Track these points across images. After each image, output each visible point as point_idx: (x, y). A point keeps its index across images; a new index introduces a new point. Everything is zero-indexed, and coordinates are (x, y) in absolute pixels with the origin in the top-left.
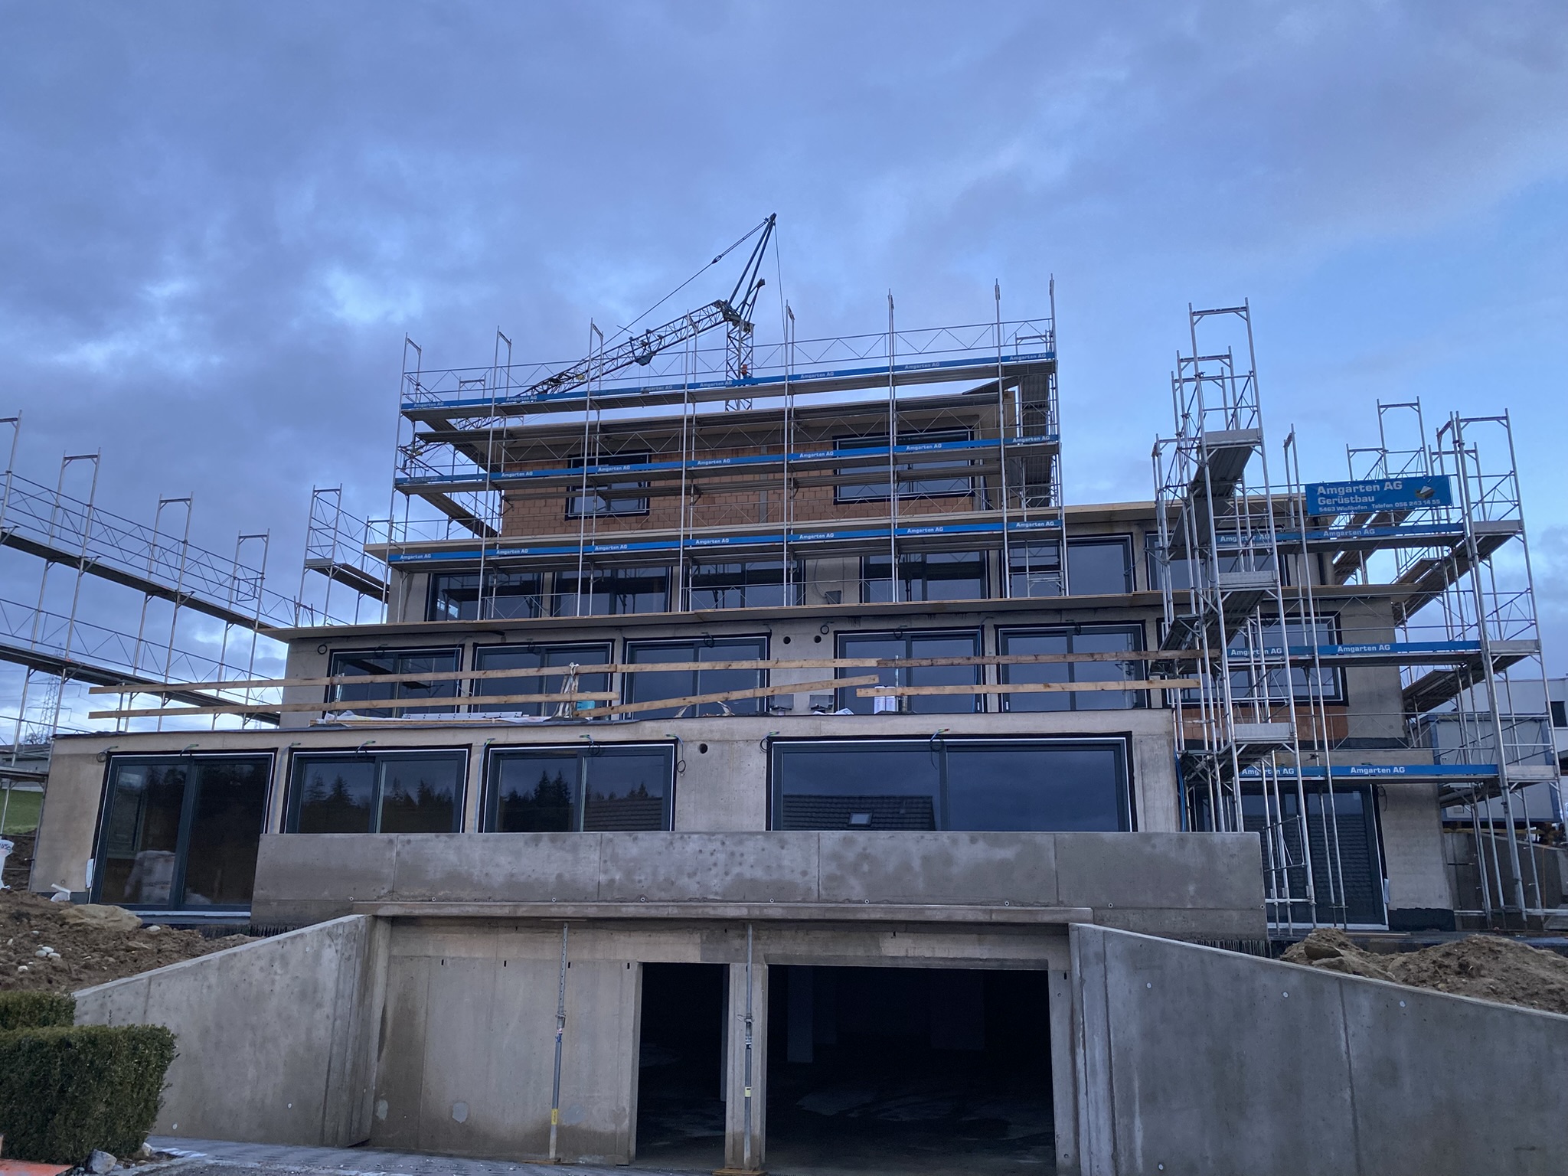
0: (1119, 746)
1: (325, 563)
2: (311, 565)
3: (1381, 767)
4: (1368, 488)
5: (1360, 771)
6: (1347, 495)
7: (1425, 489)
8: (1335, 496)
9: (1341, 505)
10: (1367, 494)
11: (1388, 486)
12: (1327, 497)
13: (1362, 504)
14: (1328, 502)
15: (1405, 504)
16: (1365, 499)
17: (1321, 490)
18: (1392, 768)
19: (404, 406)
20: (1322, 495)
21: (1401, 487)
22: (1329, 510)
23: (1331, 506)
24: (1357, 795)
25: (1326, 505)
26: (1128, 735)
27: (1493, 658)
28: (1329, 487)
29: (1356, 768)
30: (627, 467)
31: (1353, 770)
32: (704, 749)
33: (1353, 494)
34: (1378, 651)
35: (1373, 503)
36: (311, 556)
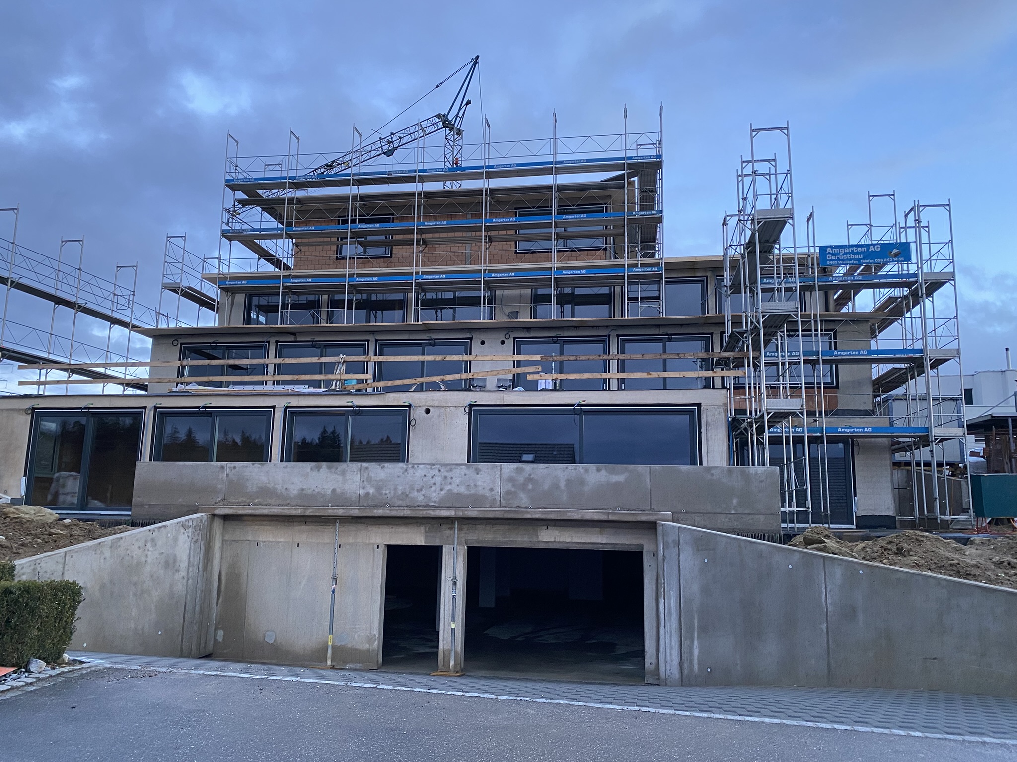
0: (693, 412)
1: (175, 286)
2: (166, 287)
3: (857, 428)
4: (859, 249)
5: (844, 430)
6: (845, 254)
7: (895, 251)
8: (838, 254)
9: (841, 260)
10: (858, 253)
11: (871, 249)
12: (832, 254)
13: (855, 260)
14: (833, 258)
15: (882, 260)
16: (857, 257)
17: (829, 250)
18: (863, 428)
19: (227, 180)
20: (829, 253)
21: (880, 249)
22: (833, 263)
23: (835, 260)
24: (841, 445)
25: (832, 260)
26: (699, 405)
27: (930, 360)
28: (834, 248)
29: (841, 428)
30: (377, 225)
31: (839, 429)
32: (428, 411)
33: (849, 253)
34: (859, 355)
35: (861, 259)
36: (166, 281)
